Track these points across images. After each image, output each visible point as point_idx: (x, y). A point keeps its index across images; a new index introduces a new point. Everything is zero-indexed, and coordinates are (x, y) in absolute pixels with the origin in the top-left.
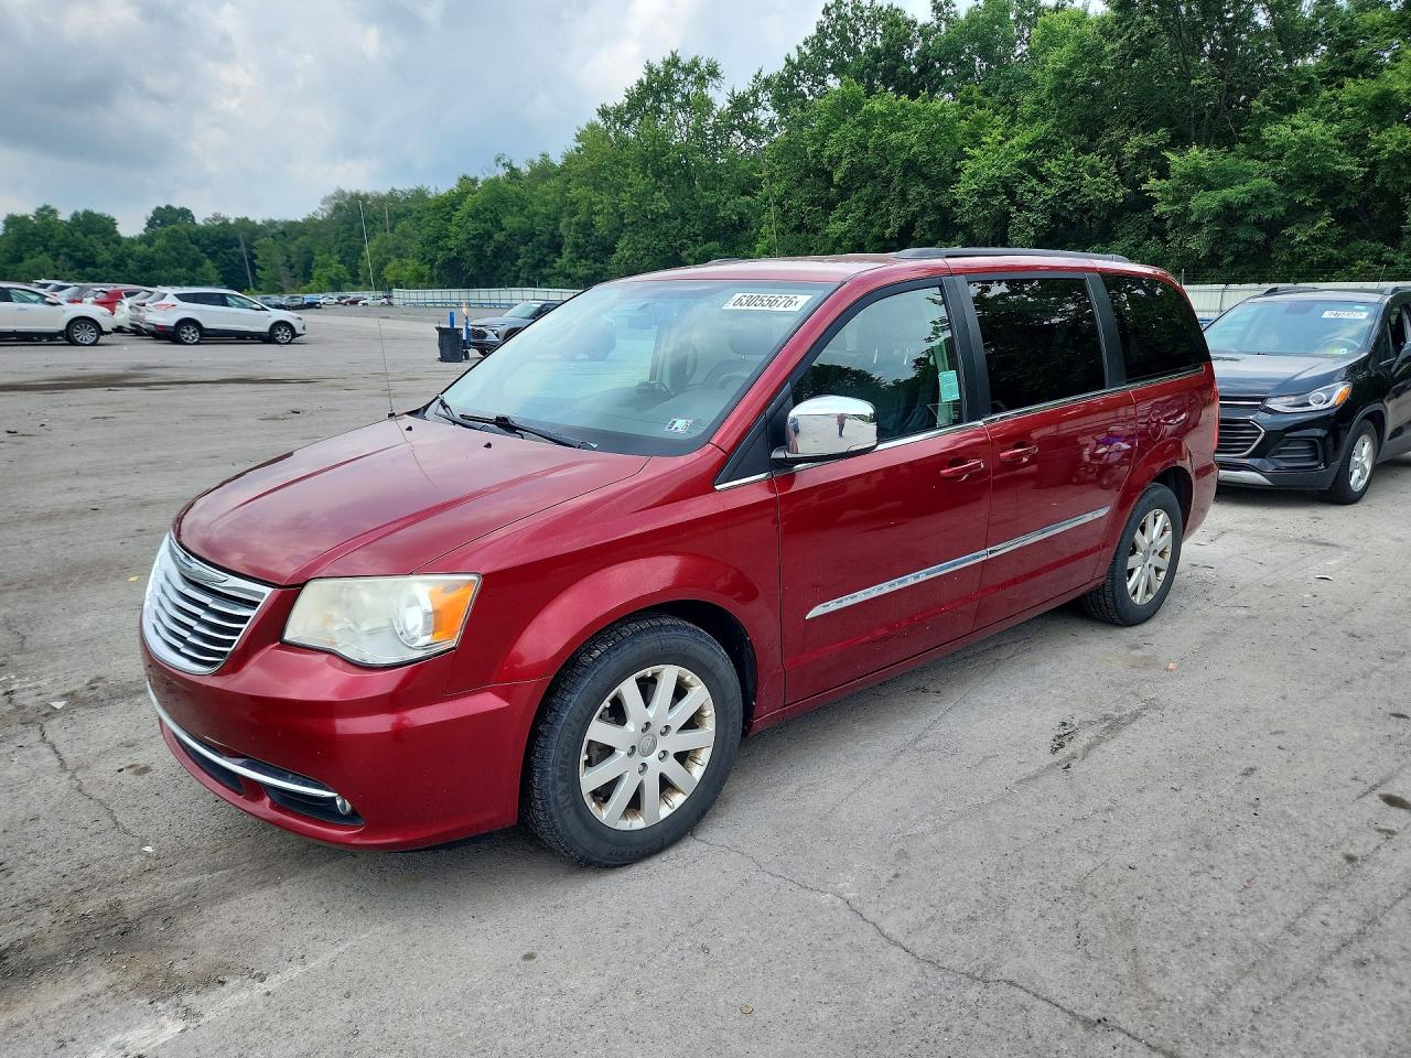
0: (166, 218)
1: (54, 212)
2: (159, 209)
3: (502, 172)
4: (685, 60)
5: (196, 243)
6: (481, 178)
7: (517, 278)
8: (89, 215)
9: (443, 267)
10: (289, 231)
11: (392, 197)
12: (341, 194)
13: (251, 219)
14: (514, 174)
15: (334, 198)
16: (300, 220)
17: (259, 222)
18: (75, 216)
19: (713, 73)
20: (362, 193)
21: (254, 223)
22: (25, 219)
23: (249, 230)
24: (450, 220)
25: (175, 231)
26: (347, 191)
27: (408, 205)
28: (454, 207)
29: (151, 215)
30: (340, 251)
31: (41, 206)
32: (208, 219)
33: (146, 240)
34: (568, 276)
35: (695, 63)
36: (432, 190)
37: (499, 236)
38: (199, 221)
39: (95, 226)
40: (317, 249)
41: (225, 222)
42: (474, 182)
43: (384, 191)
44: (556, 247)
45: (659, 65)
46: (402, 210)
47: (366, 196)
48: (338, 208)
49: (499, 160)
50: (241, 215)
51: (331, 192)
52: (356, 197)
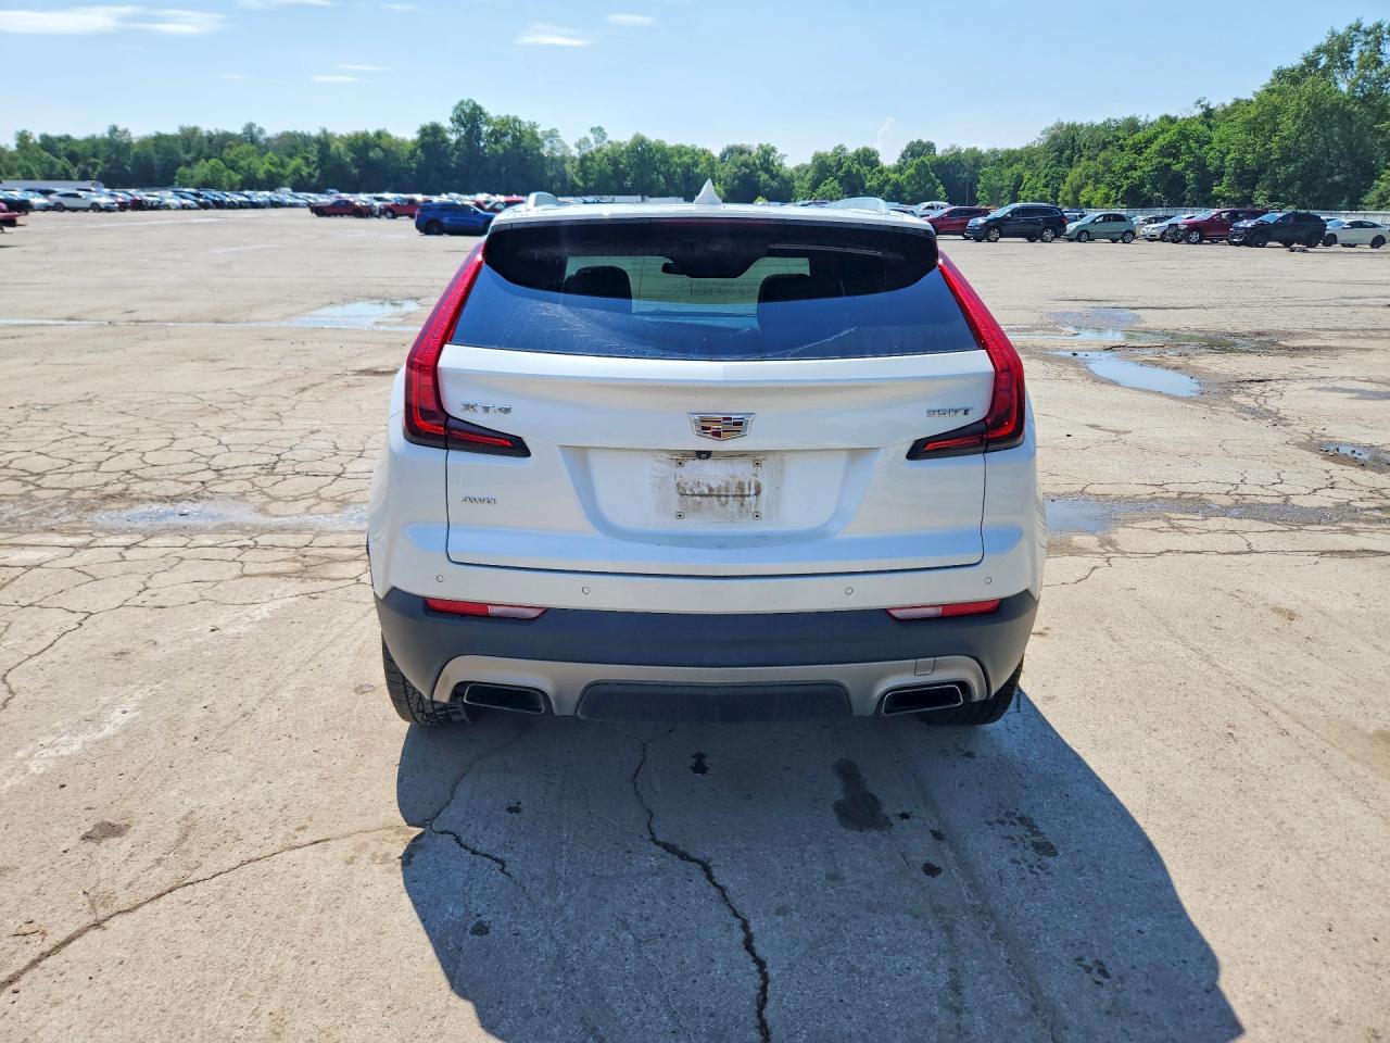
0: (918, 150)
1: (844, 149)
2: (912, 143)
3: (1198, 112)
6: (1180, 117)
7: (1184, 199)
8: (866, 150)
9: (1126, 192)
11: (1106, 127)
12: (1060, 126)
14: (1209, 113)
16: (1018, 148)
17: (984, 151)
18: (857, 154)
22: (826, 155)
23: (977, 159)
24: (1140, 154)
25: (923, 161)
27: (1117, 133)
28: (1149, 141)
29: (905, 148)
30: (1046, 176)
31: (837, 145)
33: (899, 169)
34: (1224, 199)
36: (1143, 119)
37: (1177, 167)
38: (939, 152)
39: (868, 158)
40: (1027, 175)
41: (958, 154)
42: (1172, 121)
43: (1099, 121)
44: (1219, 175)
46: (1111, 138)
47: (1081, 126)
48: (1054, 138)
49: (1199, 102)
50: (972, 146)
51: (1051, 123)
52: (1073, 127)
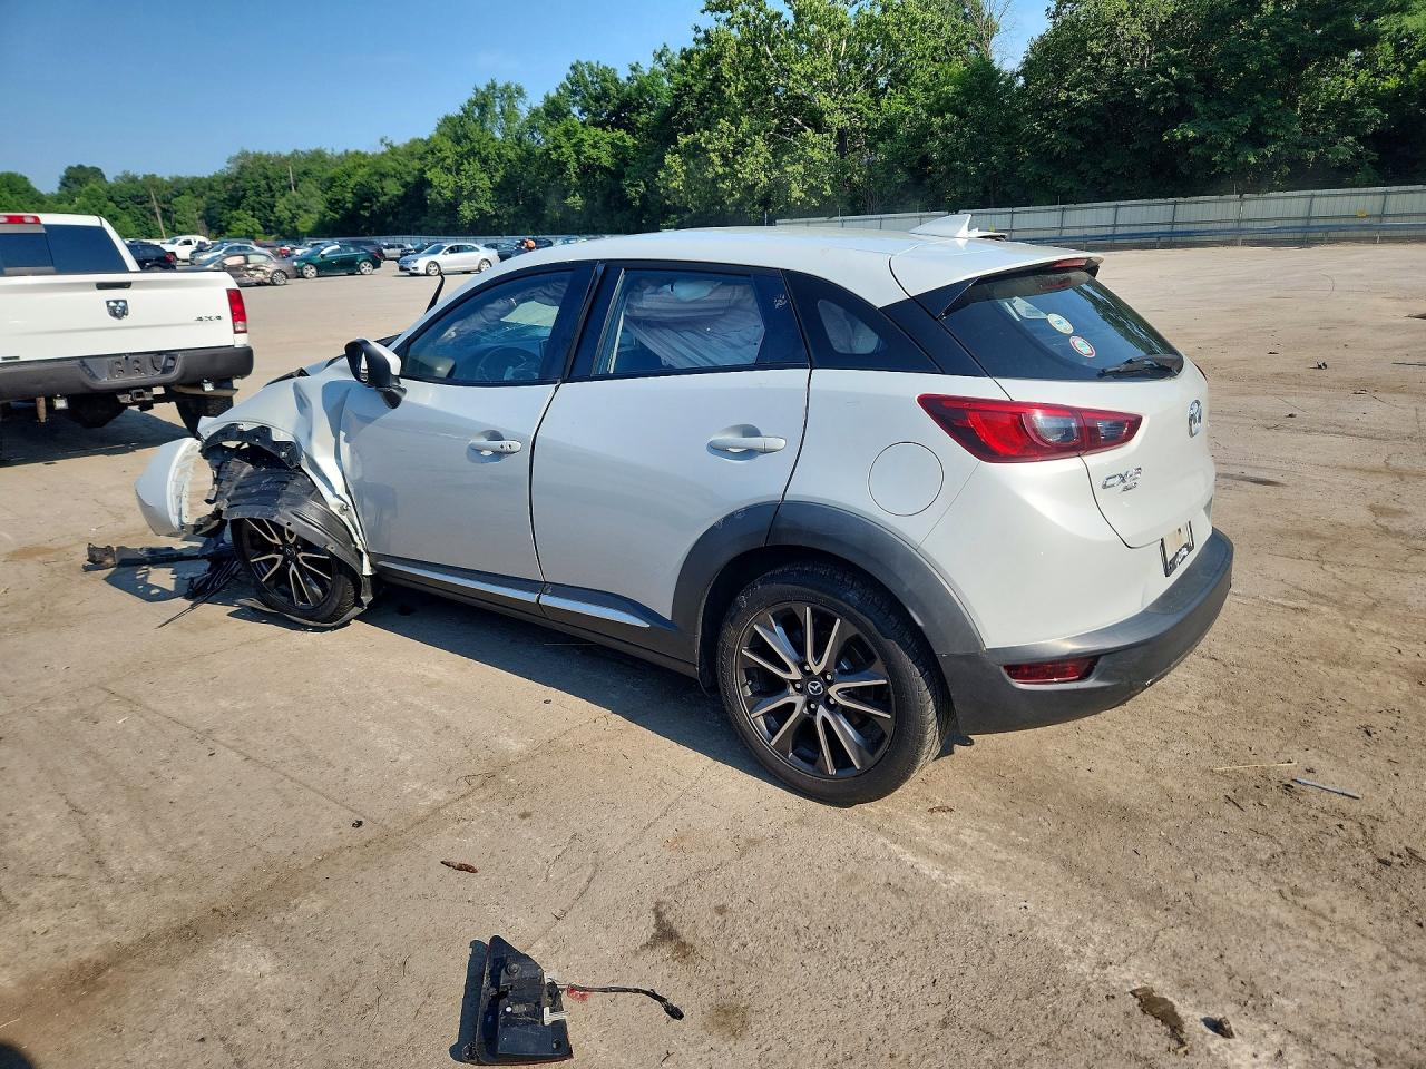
4: (500, 84)
5: (111, 199)
10: (195, 187)
13: (159, 176)
15: (239, 158)
19: (520, 91)
20: (265, 153)
21: (162, 179)
26: (251, 152)
32: (117, 177)
35: (508, 86)
45: (483, 88)
